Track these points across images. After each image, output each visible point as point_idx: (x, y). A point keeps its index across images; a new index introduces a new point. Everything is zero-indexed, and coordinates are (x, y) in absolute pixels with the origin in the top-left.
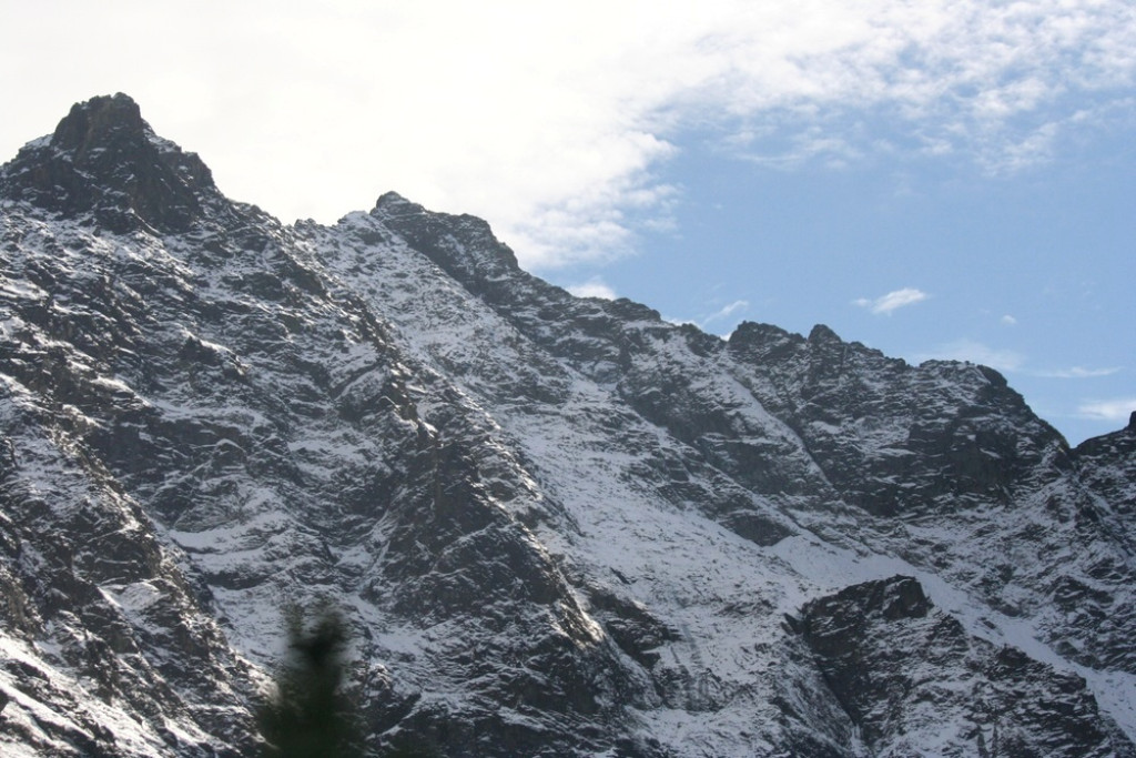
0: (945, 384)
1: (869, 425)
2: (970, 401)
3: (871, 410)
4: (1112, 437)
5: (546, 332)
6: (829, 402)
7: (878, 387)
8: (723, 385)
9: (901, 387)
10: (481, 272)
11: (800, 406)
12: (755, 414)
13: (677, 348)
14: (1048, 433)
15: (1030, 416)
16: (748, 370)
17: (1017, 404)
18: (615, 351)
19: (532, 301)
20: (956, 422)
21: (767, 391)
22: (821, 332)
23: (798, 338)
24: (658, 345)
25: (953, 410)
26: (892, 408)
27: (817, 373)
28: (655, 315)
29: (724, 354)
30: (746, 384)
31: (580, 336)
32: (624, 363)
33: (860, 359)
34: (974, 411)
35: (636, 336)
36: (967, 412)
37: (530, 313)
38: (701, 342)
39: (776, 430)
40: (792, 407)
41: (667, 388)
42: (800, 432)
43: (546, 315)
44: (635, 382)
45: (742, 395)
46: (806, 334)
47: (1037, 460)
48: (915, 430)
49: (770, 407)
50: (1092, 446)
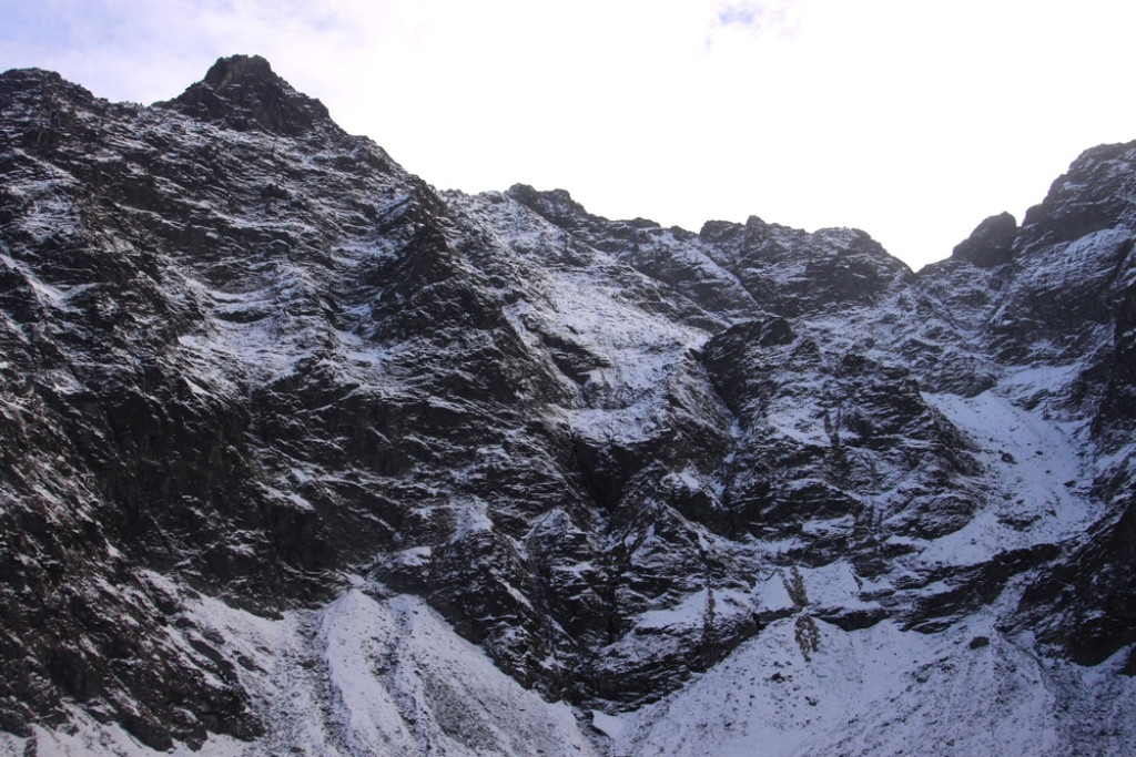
0: (830, 239)
1: (783, 267)
2: (846, 247)
3: (782, 258)
4: (941, 264)
5: (592, 238)
6: (756, 256)
7: (787, 245)
8: (692, 254)
9: (801, 243)
10: (558, 213)
11: (739, 261)
12: (711, 267)
13: (668, 240)
14: (897, 264)
15: (885, 254)
16: (709, 247)
17: (877, 249)
18: (631, 245)
19: (586, 224)
20: (836, 259)
21: (720, 255)
22: (753, 220)
23: (739, 225)
24: (655, 238)
25: (835, 253)
26: (796, 256)
27: (750, 240)
28: (658, 225)
29: (696, 241)
30: (708, 254)
31: (612, 239)
32: (635, 250)
33: (777, 231)
34: (848, 252)
35: (643, 235)
36: (842, 252)
37: (584, 230)
38: (678, 233)
39: (721, 274)
40: (734, 262)
41: (659, 259)
42: (738, 275)
43: (592, 230)
44: (640, 259)
45: (702, 258)
46: (744, 223)
47: (891, 279)
48: (810, 266)
49: (721, 264)
50: (929, 269)
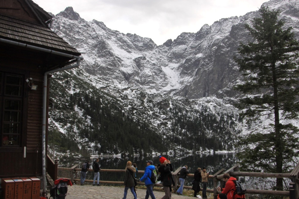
0: (146, 39)
2: (149, 41)
3: (139, 42)
4: (161, 45)
5: (109, 33)
6: (136, 41)
7: (140, 39)
8: (126, 38)
9: (142, 39)
10: (103, 27)
11: (133, 41)
12: (129, 41)
14: (155, 45)
15: (154, 43)
16: (128, 37)
17: (153, 42)
18: (115, 35)
19: (108, 30)
20: (147, 43)
21: (130, 39)
22: (135, 34)
23: (133, 35)
24: (120, 35)
25: (147, 42)
26: (141, 41)
27: (135, 38)
28: (119, 32)
29: (126, 36)
30: (128, 39)
31: (112, 33)
32: (116, 36)
33: (138, 37)
34: (149, 42)
35: (118, 34)
36: (148, 42)
37: (107, 31)
38: (123, 35)
39: (131, 43)
40: (132, 41)
41: (121, 39)
42: (133, 43)
43: (109, 31)
44: (117, 38)
45: (127, 40)
47: (154, 47)
48: (144, 44)
49: (130, 41)
50: (160, 46)
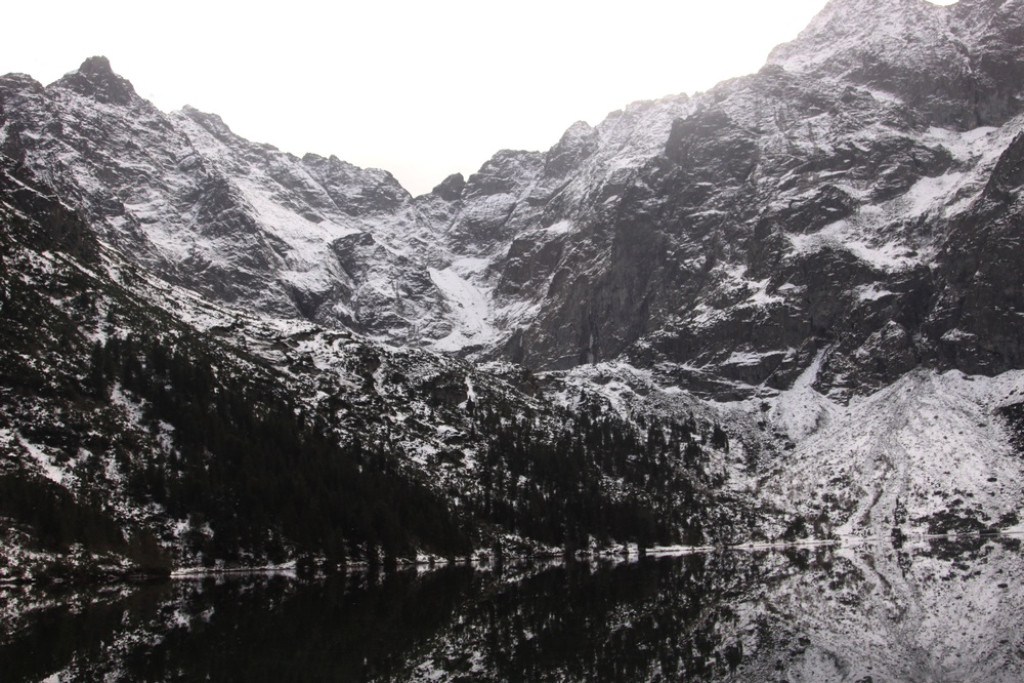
0: (373, 175)
1: (349, 187)
2: (382, 181)
3: (349, 182)
4: (427, 195)
5: (241, 152)
6: (336, 179)
7: (352, 175)
8: (299, 172)
9: (359, 175)
10: (219, 132)
11: (326, 180)
12: (312, 182)
13: (285, 160)
14: (406, 193)
15: (400, 187)
16: (308, 168)
17: (396, 183)
18: (264, 160)
19: (236, 142)
20: (377, 188)
21: (315, 175)
22: (333, 158)
23: (325, 159)
24: (278, 158)
25: (376, 184)
26: (356, 182)
27: (332, 170)
28: (277, 149)
29: (300, 162)
30: (308, 172)
31: (252, 155)
32: (267, 164)
33: (345, 166)
34: (383, 184)
35: (271, 155)
36: (380, 184)
37: (235, 146)
38: (292, 158)
39: (318, 188)
40: (323, 180)
41: (282, 172)
42: (326, 188)
43: (241, 147)
44: (271, 170)
45: (306, 176)
46: (328, 157)
47: (402, 201)
48: (364, 190)
49: (317, 180)
50: (420, 198)
